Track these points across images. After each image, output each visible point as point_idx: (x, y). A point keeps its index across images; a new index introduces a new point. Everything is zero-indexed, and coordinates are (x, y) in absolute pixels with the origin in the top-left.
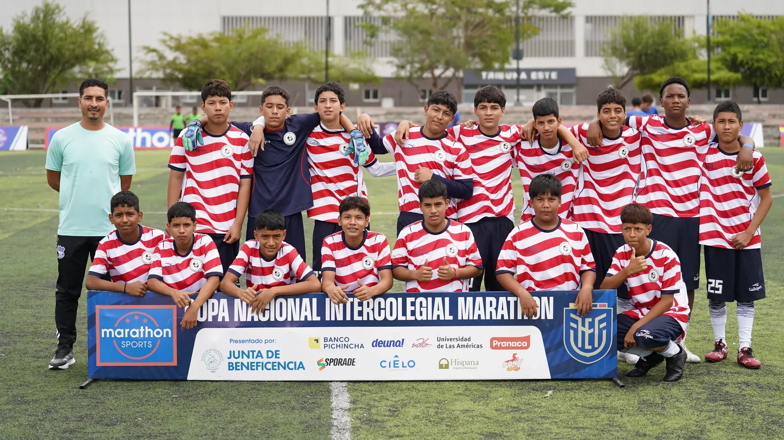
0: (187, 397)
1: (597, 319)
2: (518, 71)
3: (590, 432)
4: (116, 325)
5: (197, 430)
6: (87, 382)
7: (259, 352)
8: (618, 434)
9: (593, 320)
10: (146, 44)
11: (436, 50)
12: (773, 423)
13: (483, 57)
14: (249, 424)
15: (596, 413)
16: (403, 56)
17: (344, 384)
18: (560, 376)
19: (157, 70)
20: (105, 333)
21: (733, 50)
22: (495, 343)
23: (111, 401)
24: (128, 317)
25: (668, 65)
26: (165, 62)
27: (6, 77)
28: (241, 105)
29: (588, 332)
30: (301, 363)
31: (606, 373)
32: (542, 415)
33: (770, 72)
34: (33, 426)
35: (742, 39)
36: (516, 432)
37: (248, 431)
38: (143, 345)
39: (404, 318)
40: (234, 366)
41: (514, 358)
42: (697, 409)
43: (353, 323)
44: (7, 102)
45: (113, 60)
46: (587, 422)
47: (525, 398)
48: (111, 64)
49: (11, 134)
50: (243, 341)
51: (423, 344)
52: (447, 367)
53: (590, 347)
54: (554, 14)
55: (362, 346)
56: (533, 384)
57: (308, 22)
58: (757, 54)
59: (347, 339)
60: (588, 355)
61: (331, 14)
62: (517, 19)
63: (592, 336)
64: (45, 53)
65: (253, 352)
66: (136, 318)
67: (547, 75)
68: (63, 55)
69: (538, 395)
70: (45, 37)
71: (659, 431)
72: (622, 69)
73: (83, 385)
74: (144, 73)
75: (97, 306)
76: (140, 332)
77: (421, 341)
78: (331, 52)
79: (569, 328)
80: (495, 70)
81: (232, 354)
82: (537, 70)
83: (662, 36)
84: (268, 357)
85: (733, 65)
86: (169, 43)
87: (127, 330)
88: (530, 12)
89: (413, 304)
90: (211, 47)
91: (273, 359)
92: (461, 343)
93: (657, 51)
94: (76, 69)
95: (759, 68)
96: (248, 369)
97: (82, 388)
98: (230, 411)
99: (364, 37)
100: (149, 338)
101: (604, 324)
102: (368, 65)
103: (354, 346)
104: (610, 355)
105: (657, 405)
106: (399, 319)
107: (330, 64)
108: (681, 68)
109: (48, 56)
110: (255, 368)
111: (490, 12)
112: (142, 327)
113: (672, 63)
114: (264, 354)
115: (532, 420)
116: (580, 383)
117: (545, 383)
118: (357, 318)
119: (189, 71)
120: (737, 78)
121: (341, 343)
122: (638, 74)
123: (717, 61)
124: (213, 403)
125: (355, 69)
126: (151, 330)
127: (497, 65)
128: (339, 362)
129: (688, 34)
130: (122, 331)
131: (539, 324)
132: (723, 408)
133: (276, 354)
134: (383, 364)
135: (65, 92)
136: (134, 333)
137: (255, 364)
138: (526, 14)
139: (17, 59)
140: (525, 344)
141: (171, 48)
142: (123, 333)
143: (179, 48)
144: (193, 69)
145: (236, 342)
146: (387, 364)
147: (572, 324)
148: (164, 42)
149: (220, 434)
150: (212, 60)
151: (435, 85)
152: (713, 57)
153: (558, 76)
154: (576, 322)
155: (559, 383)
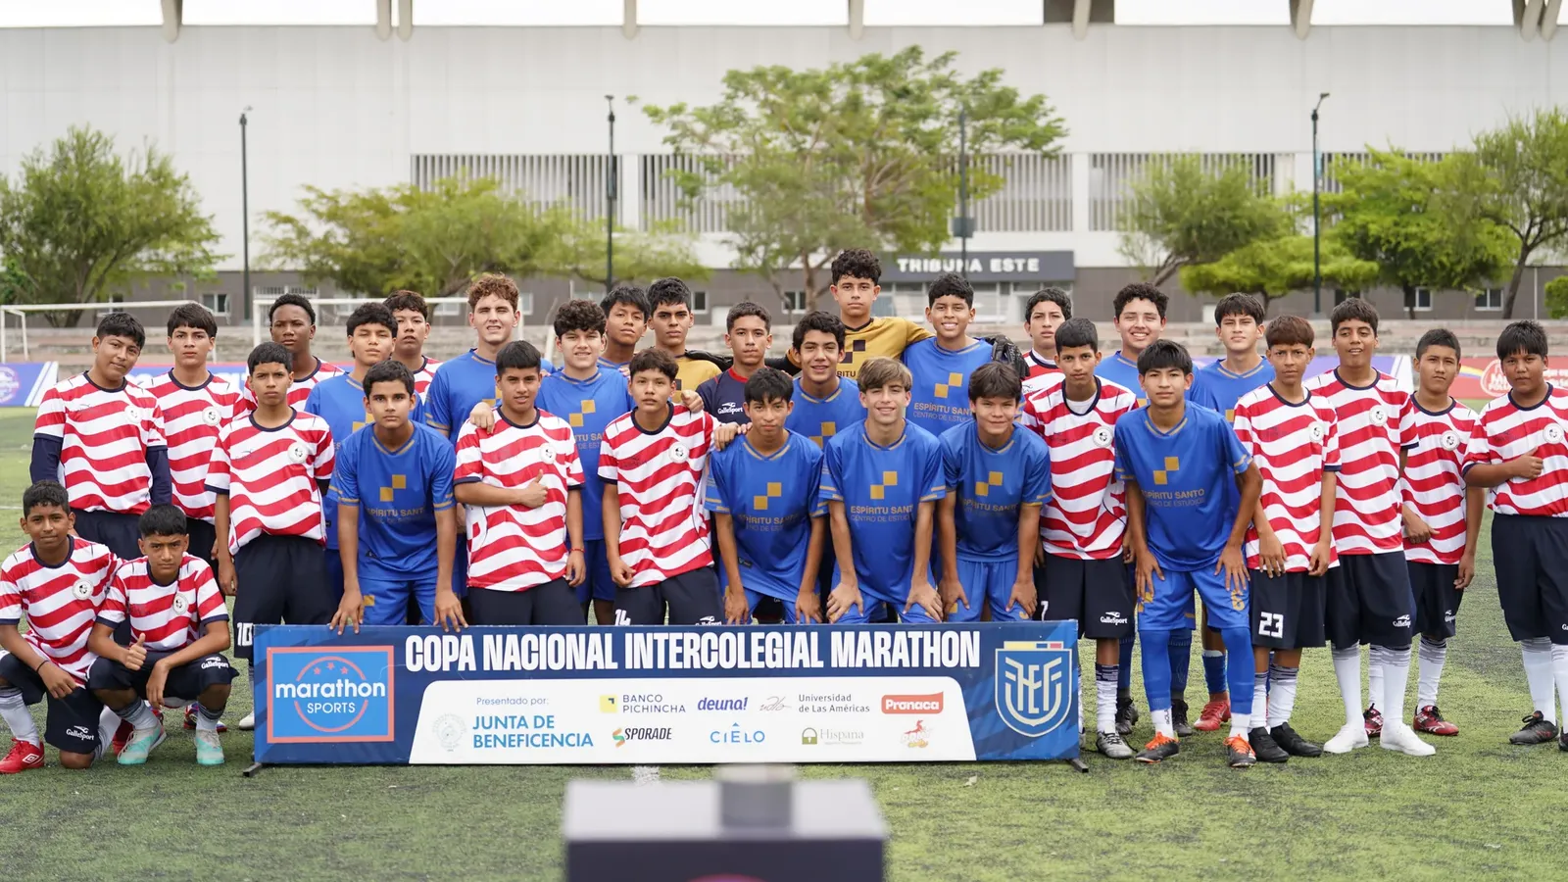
0: (413, 788)
1: (1047, 667)
2: (964, 255)
3: (1027, 830)
4: (298, 679)
5: (434, 830)
6: (254, 767)
7: (522, 718)
8: (1069, 834)
9: (1041, 669)
10: (273, 208)
11: (812, 218)
12: (1306, 818)
13: (900, 230)
14: (511, 822)
15: (1040, 806)
16: (751, 229)
17: (655, 770)
18: (989, 756)
19: (294, 256)
20: (282, 690)
21: (1361, 218)
22: (890, 704)
23: (295, 793)
24: (319, 665)
25: (1241, 246)
26: (308, 242)
27: (10, 270)
28: (449, 321)
29: (1033, 686)
30: (587, 736)
31: (1062, 750)
32: (958, 809)
33: (1430, 259)
34: (184, 826)
35: (1381, 196)
36: (916, 831)
37: (511, 831)
38: (342, 709)
39: (747, 665)
40: (483, 740)
41: (919, 728)
42: (1196, 802)
43: (668, 673)
44: (20, 317)
45: (211, 237)
46: (1025, 819)
47: (935, 788)
48: (206, 245)
49: (27, 375)
50: (498, 702)
51: (778, 705)
52: (814, 741)
53: (1036, 711)
54: (1029, 151)
55: (683, 709)
56: (948, 769)
57: (575, 166)
58: (1408, 224)
59: (658, 698)
60: (1034, 723)
61: (616, 152)
62: (964, 160)
63: (1039, 693)
64: (86, 225)
65: (513, 718)
66: (331, 666)
67: (1020, 263)
68: (120, 229)
69: (955, 783)
70: (87, 196)
71: (1132, 829)
72: (1156, 254)
73: (249, 770)
74: (269, 263)
75: (269, 649)
76: (336, 688)
77: (775, 701)
78: (617, 219)
79: (1003, 680)
80: (923, 256)
81: (479, 722)
82: (1002, 255)
83: (1230, 194)
84: (536, 727)
85: (1364, 246)
86: (315, 206)
87: (316, 686)
88: (985, 147)
89: (762, 642)
90: (395, 213)
91: (544, 730)
92: (836, 704)
93: (1220, 220)
94: (143, 254)
95: (1409, 252)
96: (504, 745)
97: (247, 775)
98: (481, 806)
99: (680, 197)
100: (351, 698)
101: (1059, 675)
102: (685, 243)
103: (669, 709)
104: (1067, 724)
105: (1134, 796)
106: (739, 666)
107: (615, 243)
108: (1265, 250)
109: (92, 230)
110: (515, 743)
111: (911, 148)
112: (339, 681)
113: (1248, 242)
114: (530, 722)
115: (942, 816)
116: (1020, 768)
117: (967, 768)
118: (674, 664)
119: (353, 260)
120: (1371, 270)
121: (650, 704)
122: (1186, 264)
123: (1333, 238)
124: (453, 795)
125: (660, 254)
126: (353, 685)
127: (926, 247)
128: (647, 734)
129: (1281, 189)
130: (308, 687)
131: (956, 673)
132: (1235, 799)
133: (549, 721)
134: (715, 737)
135: (118, 299)
136: (328, 690)
137: (516, 738)
138: (978, 151)
139: (34, 239)
140: (935, 705)
141: (320, 215)
142: (310, 690)
143: (333, 216)
144: (362, 256)
145: (487, 702)
146: (720, 737)
147: (1008, 675)
148: (307, 203)
149: (469, 834)
150: (397, 239)
151: (810, 283)
152: (1327, 231)
153: (1040, 265)
154: (1014, 671)
155: (989, 767)
